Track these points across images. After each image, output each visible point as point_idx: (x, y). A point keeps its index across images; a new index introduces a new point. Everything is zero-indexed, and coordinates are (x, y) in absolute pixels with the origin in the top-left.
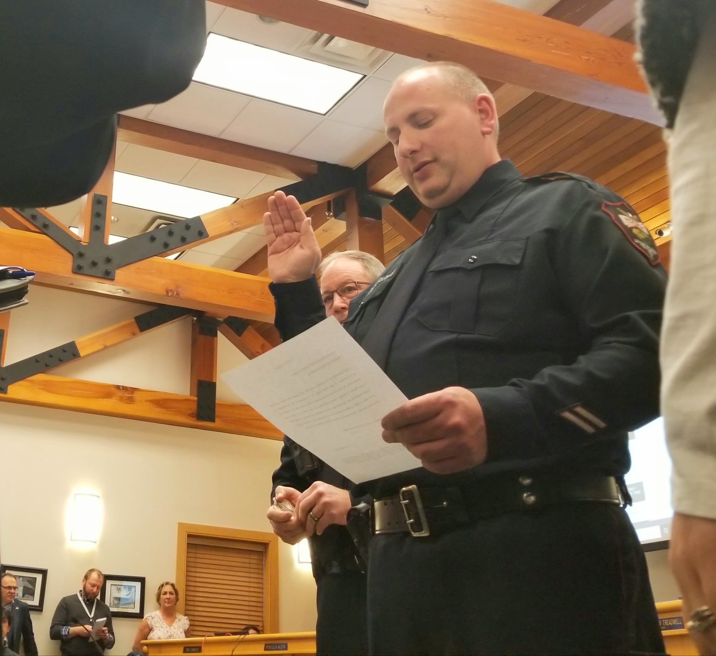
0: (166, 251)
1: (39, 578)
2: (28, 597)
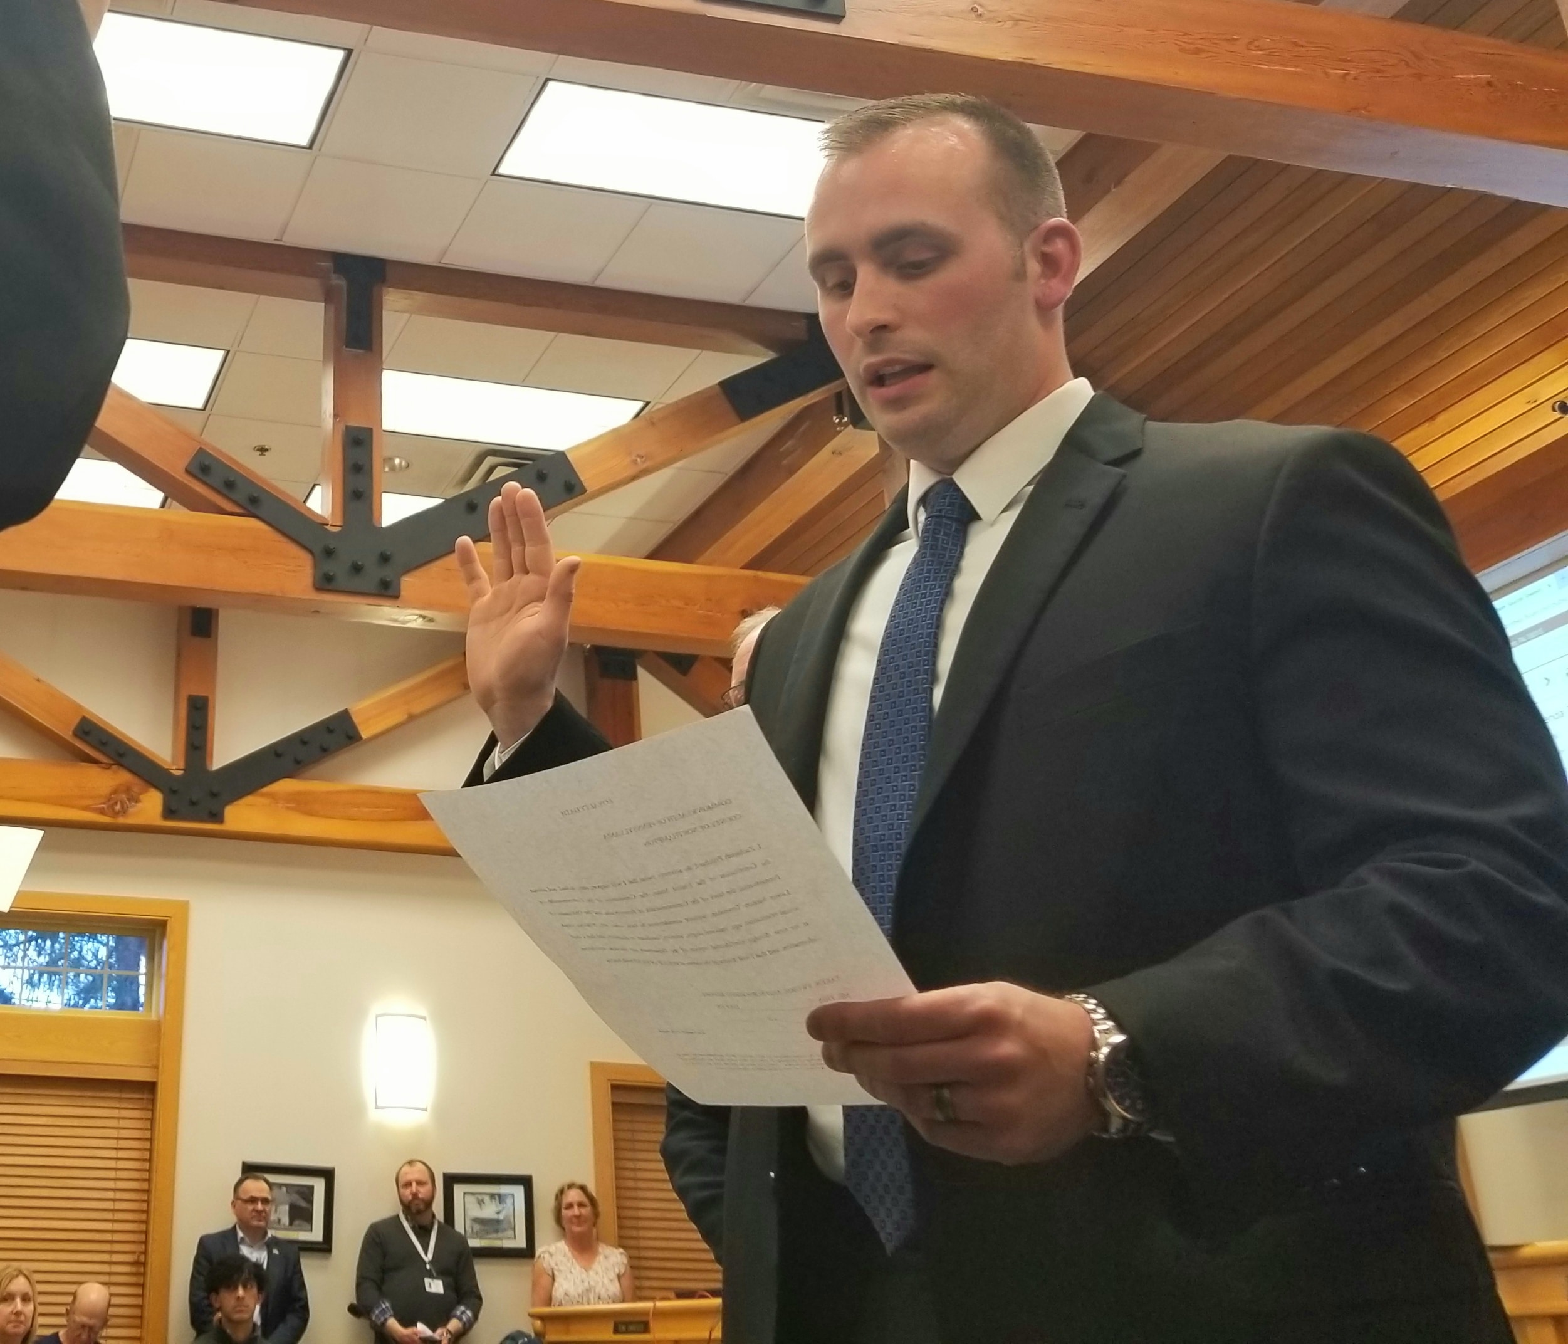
1: (319, 1186)
2: (299, 1225)
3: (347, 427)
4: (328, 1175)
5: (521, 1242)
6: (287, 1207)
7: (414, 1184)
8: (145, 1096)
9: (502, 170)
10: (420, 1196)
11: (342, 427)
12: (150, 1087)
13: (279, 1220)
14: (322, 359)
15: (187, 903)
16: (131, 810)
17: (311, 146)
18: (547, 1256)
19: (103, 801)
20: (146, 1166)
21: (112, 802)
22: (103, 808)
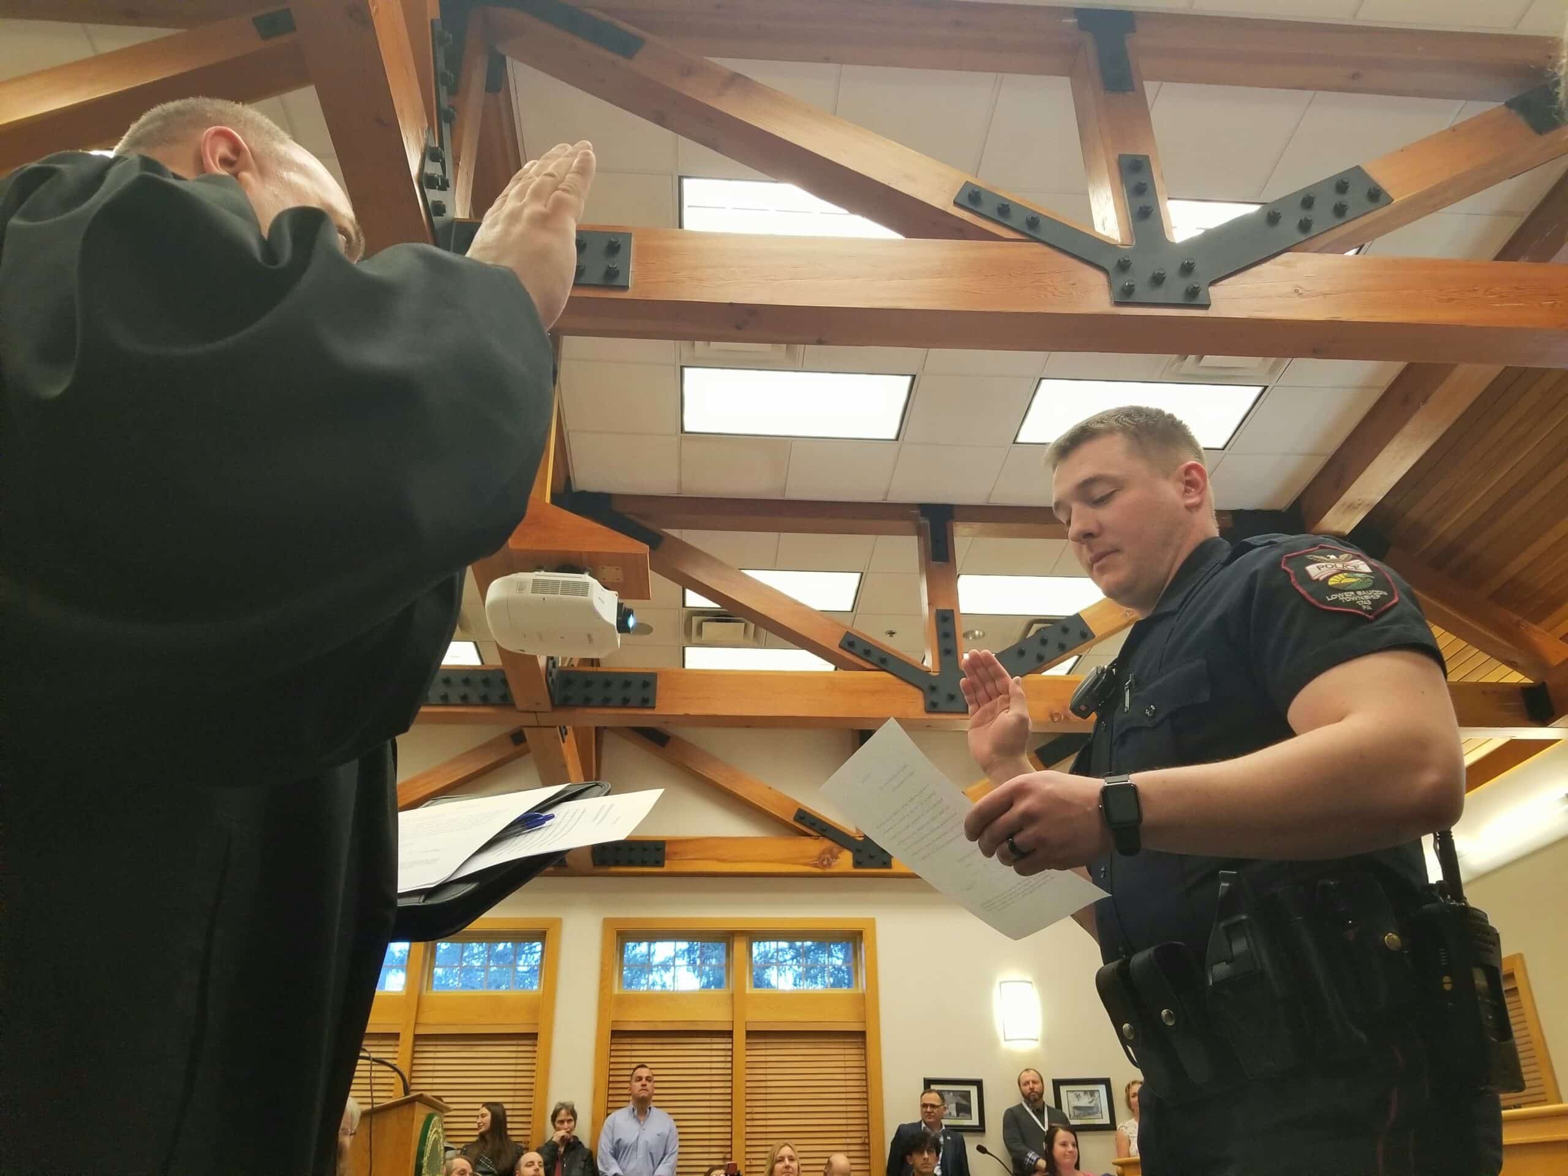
0: (1041, 666)
1: (973, 1091)
2: (963, 1116)
3: (937, 610)
4: (979, 1084)
5: (1106, 1120)
6: (954, 1105)
7: (1031, 1083)
8: (860, 1040)
9: (1019, 440)
10: (1036, 1090)
11: (934, 611)
12: (862, 1034)
13: (950, 1113)
14: (919, 572)
15: (874, 919)
16: (833, 864)
17: (897, 439)
18: (1123, 1128)
19: (816, 859)
20: (864, 1083)
21: (822, 859)
22: (816, 864)
